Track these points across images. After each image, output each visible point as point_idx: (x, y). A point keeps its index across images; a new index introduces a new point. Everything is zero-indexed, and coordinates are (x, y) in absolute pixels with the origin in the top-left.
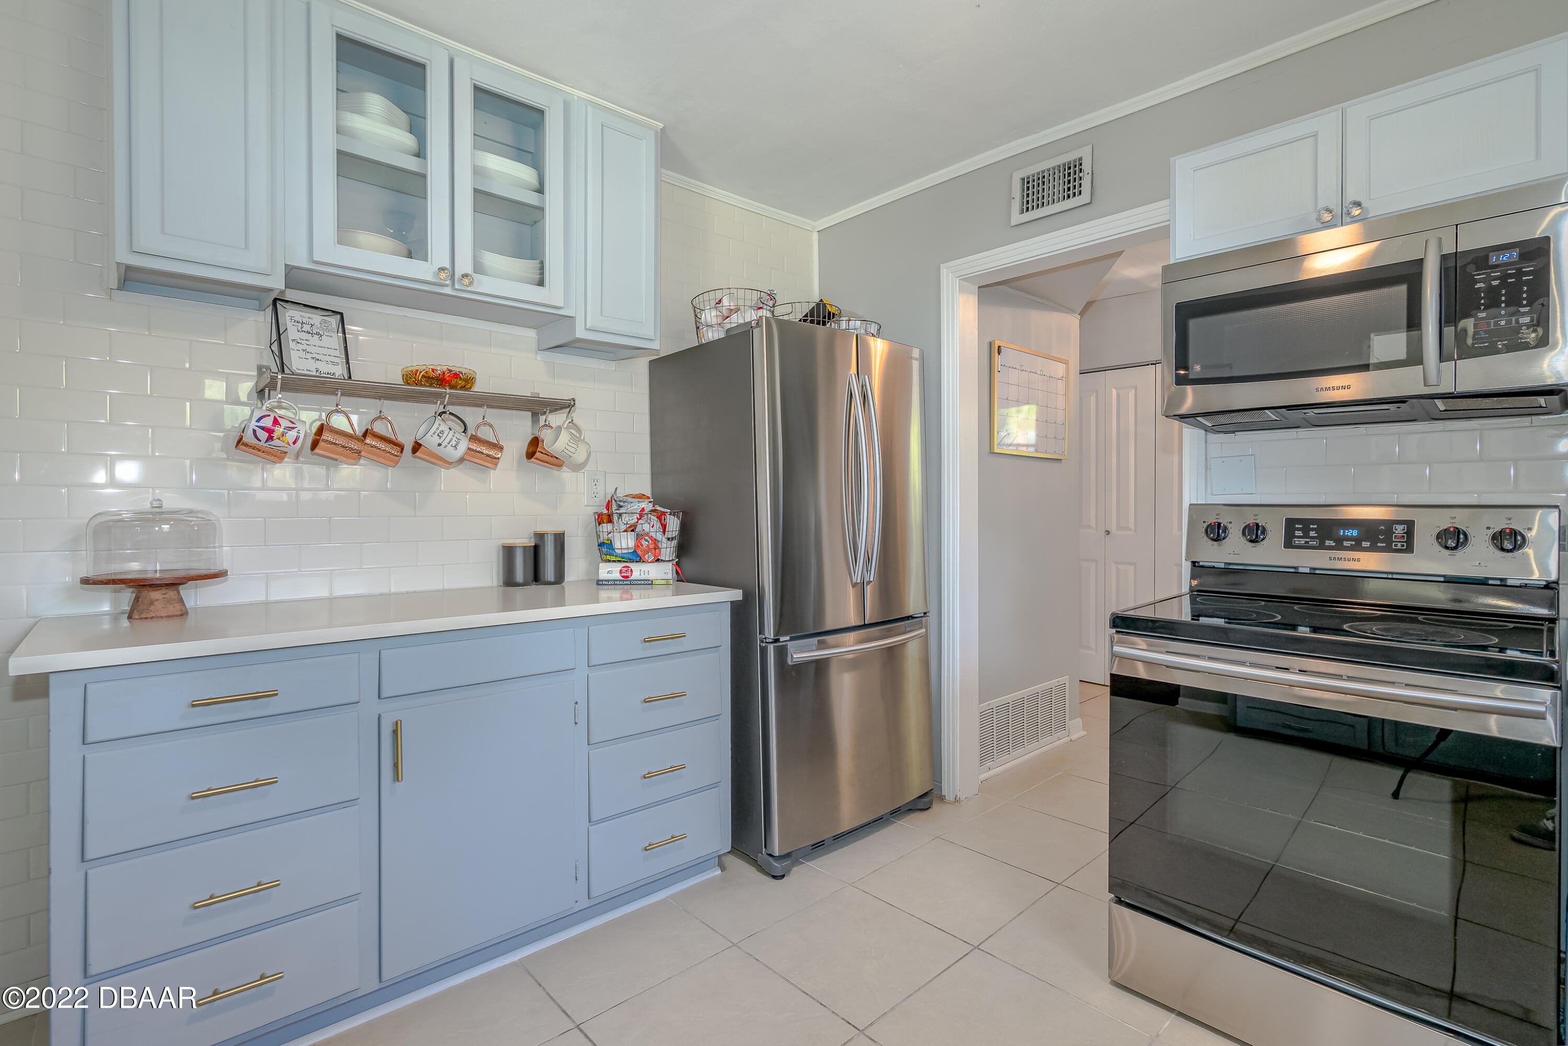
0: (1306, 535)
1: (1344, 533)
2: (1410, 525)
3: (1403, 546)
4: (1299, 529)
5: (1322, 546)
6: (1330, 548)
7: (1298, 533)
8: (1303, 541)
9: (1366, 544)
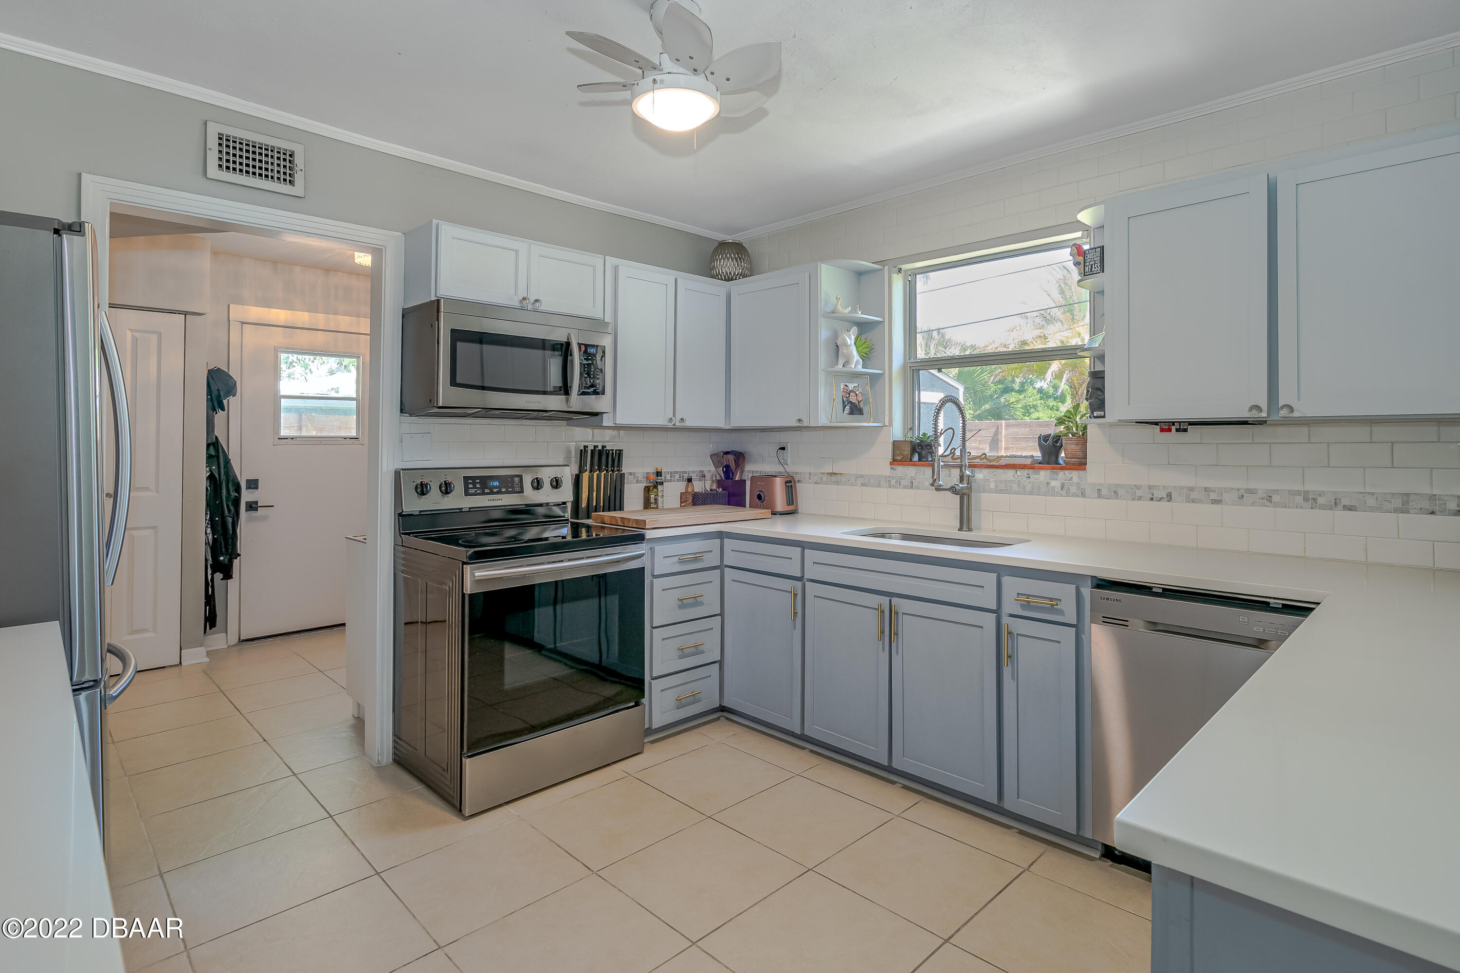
0: (475, 487)
1: (492, 484)
2: (520, 477)
3: (519, 489)
4: (470, 483)
5: (484, 494)
6: (488, 494)
7: (471, 486)
8: (473, 491)
9: (503, 490)
